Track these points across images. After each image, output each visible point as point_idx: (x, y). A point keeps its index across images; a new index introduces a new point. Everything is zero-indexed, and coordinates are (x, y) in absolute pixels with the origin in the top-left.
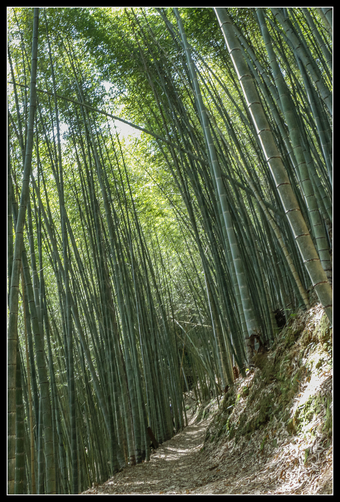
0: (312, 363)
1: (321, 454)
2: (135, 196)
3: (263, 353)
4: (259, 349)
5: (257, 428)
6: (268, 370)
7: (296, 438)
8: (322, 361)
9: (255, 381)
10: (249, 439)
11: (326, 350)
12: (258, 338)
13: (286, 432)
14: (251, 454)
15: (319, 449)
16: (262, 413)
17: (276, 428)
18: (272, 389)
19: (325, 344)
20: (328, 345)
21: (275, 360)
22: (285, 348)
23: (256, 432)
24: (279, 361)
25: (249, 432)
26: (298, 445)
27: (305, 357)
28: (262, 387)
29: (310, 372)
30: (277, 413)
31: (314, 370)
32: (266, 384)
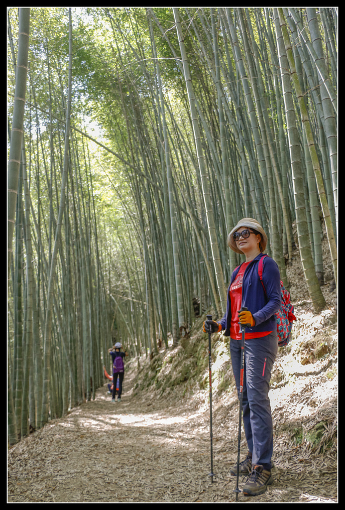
0: (217, 352)
1: (217, 398)
2: (95, 193)
3: (187, 338)
4: (185, 336)
5: (178, 384)
6: (189, 350)
7: (203, 391)
8: (223, 352)
9: (179, 355)
10: (172, 389)
11: (226, 347)
12: (185, 329)
13: (199, 387)
14: (175, 398)
15: (216, 396)
16: (182, 375)
17: (193, 385)
18: (190, 362)
19: (226, 343)
20: (228, 344)
21: (195, 344)
22: (202, 338)
23: (178, 386)
24: (198, 346)
25: (173, 386)
26: (204, 394)
27: (214, 348)
28: (184, 359)
29: (215, 357)
30: (194, 376)
31: (218, 357)
32: (187, 358)
